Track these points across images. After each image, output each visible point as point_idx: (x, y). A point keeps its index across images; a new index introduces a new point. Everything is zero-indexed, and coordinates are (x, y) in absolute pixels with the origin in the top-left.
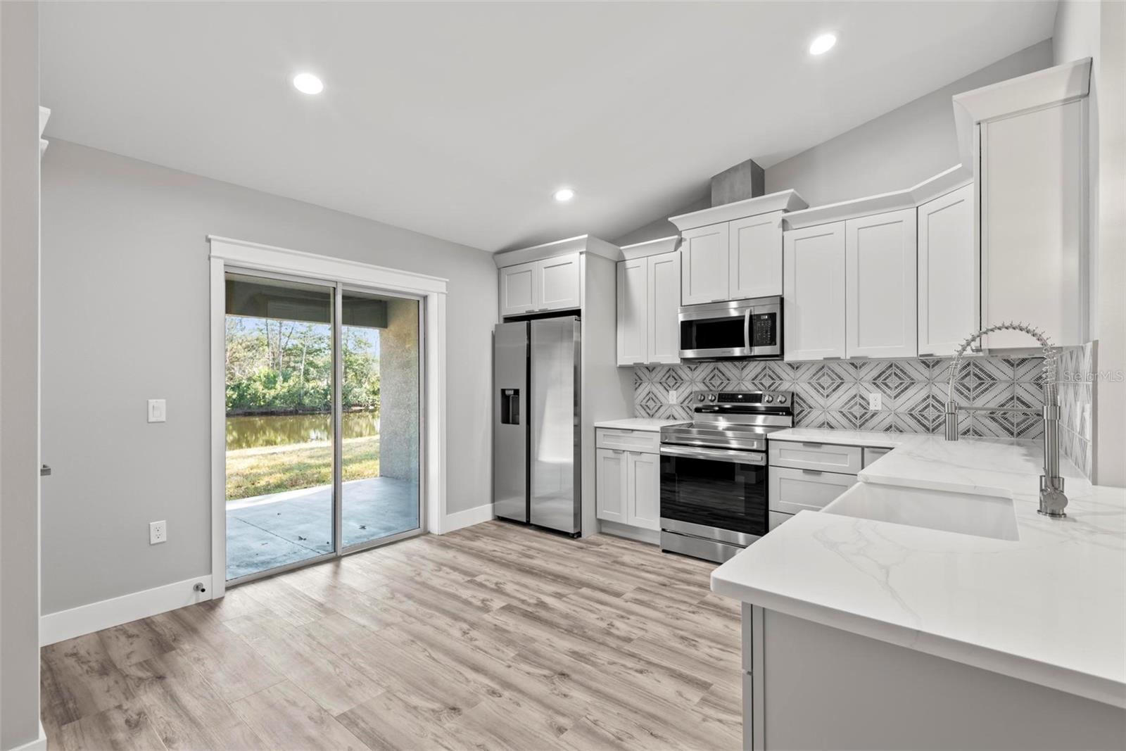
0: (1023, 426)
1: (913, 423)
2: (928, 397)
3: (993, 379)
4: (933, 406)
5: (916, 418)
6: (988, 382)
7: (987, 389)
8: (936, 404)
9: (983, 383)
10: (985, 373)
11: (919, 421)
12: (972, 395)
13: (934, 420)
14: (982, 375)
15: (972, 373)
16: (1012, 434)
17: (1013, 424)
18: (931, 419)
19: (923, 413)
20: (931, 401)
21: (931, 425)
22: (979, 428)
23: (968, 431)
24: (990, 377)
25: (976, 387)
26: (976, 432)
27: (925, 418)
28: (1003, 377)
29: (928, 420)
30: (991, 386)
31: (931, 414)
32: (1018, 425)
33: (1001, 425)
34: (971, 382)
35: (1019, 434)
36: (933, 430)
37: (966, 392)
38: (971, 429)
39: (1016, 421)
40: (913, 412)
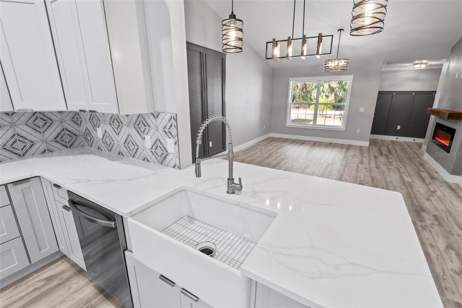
0: (71, 143)
1: (8, 154)
2: (14, 135)
3: (52, 120)
4: (19, 140)
5: (9, 150)
6: (49, 122)
7: (49, 126)
8: (21, 139)
9: (47, 123)
10: (46, 117)
11: (12, 152)
12: (42, 130)
13: (22, 149)
14: (45, 118)
15: (39, 117)
16: (67, 147)
17: (66, 142)
18: (20, 149)
19: (14, 146)
20: (16, 137)
21: (21, 152)
22: (51, 148)
23: (45, 151)
24: (50, 119)
25: (43, 126)
26: (50, 151)
27: (16, 149)
28: (57, 119)
29: (19, 150)
30: (51, 124)
31: (19, 145)
32: (69, 142)
33: (61, 144)
34: (40, 123)
35: (70, 147)
36: (23, 155)
37: (38, 129)
38: (46, 150)
39: (67, 140)
40: (5, 147)
